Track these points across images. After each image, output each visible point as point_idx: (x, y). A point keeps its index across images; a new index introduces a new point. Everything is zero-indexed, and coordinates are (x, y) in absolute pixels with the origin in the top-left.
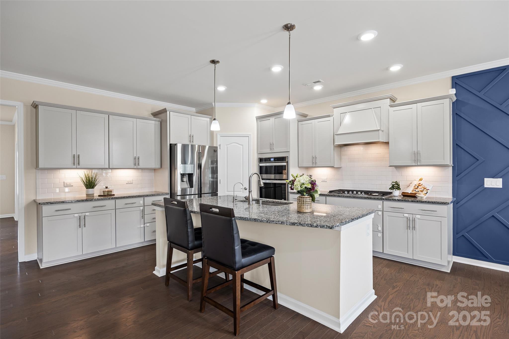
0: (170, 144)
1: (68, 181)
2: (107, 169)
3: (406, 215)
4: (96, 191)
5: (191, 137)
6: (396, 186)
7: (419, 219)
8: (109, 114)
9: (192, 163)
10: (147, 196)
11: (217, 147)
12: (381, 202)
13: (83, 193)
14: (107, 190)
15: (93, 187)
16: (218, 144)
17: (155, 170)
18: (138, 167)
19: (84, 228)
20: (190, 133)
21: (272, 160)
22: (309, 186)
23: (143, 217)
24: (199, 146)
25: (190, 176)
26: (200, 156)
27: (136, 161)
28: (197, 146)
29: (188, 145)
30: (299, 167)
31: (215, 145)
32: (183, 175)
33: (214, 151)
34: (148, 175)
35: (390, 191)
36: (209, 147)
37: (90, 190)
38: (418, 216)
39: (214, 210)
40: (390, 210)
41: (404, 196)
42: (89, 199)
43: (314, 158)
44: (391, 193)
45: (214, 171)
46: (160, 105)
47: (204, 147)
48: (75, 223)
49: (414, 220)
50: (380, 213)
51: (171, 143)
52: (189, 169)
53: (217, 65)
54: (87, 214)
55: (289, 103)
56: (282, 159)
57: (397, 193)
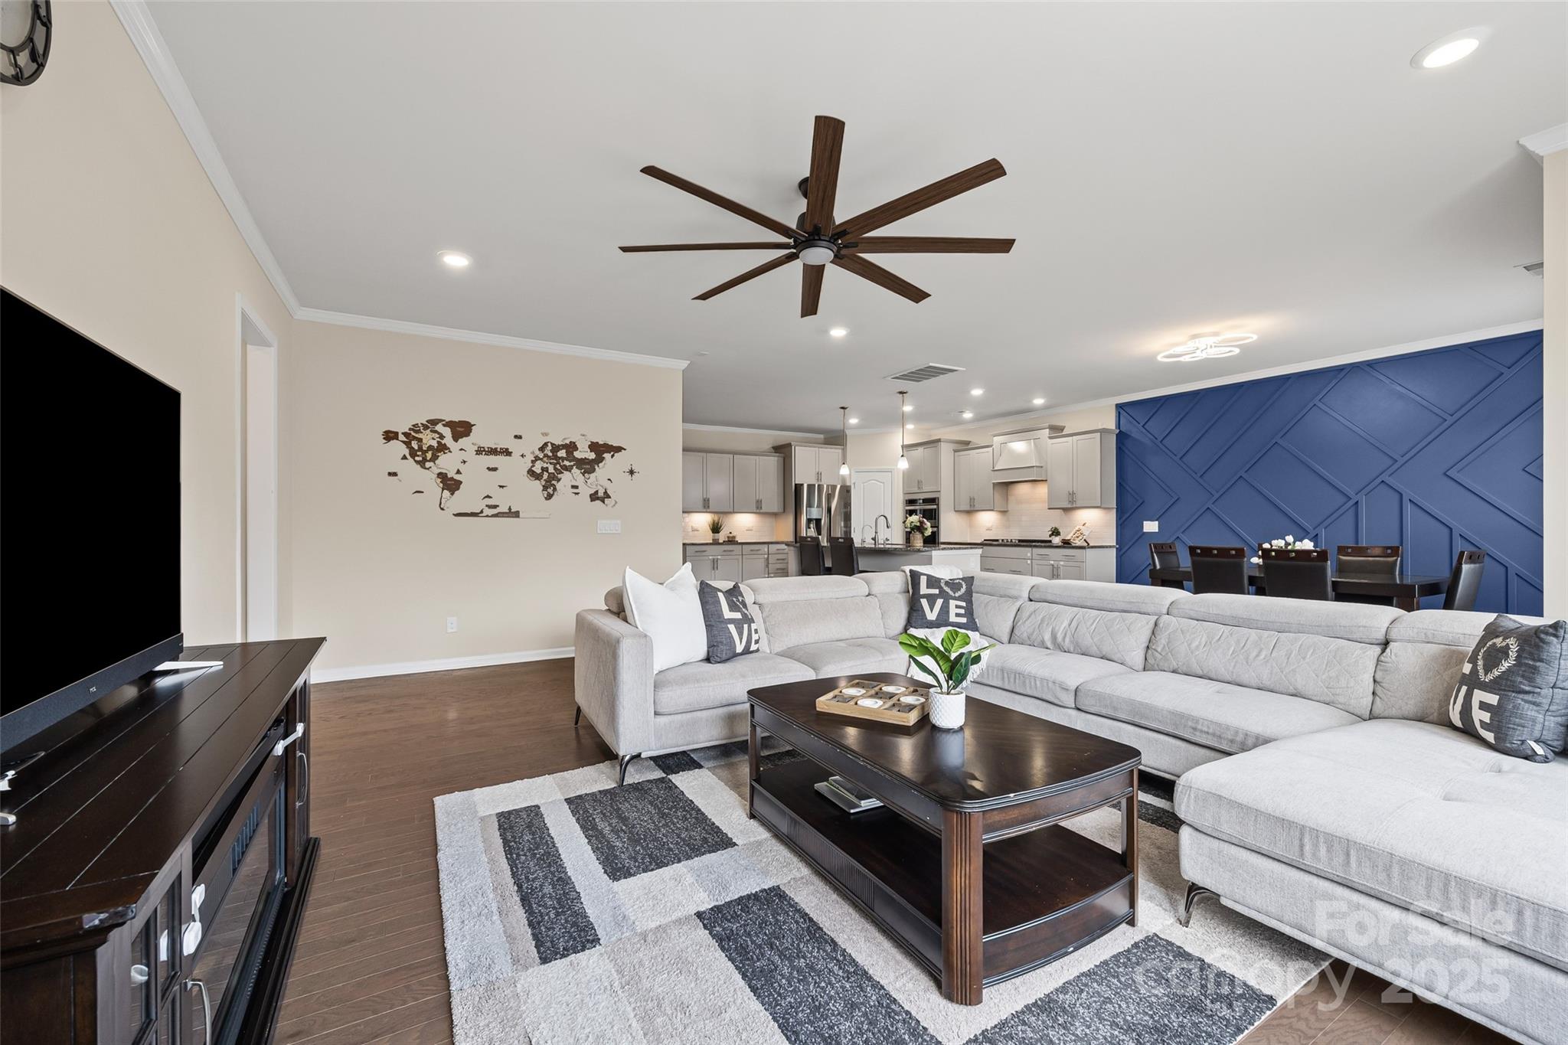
0: (796, 485)
1: (695, 526)
2: (730, 513)
3: (1052, 562)
4: (722, 537)
5: (819, 475)
6: (1055, 532)
7: (1063, 566)
8: (734, 453)
9: (819, 505)
10: (772, 543)
11: (850, 486)
12: (1030, 549)
13: (709, 537)
14: (731, 535)
15: (718, 532)
16: (853, 482)
17: (775, 515)
18: (761, 511)
19: (717, 572)
20: (817, 470)
21: (921, 501)
22: (918, 524)
23: (767, 566)
24: (828, 486)
25: (818, 521)
26: (830, 497)
27: (759, 504)
28: (825, 486)
29: (814, 485)
30: (956, 511)
31: (848, 484)
32: (809, 521)
33: (846, 491)
34: (768, 521)
35: (1050, 539)
36: (841, 487)
37: (716, 534)
38: (1062, 563)
39: (840, 540)
40: (1038, 557)
41: (1064, 543)
42: (716, 543)
43: (972, 500)
44: (1050, 541)
45: (847, 517)
46: (783, 437)
47: (834, 487)
48: (709, 565)
49: (1058, 568)
50: (1029, 562)
51: (797, 483)
52: (815, 513)
53: (846, 411)
54: (719, 557)
55: (902, 456)
56: (933, 501)
57: (1056, 540)
